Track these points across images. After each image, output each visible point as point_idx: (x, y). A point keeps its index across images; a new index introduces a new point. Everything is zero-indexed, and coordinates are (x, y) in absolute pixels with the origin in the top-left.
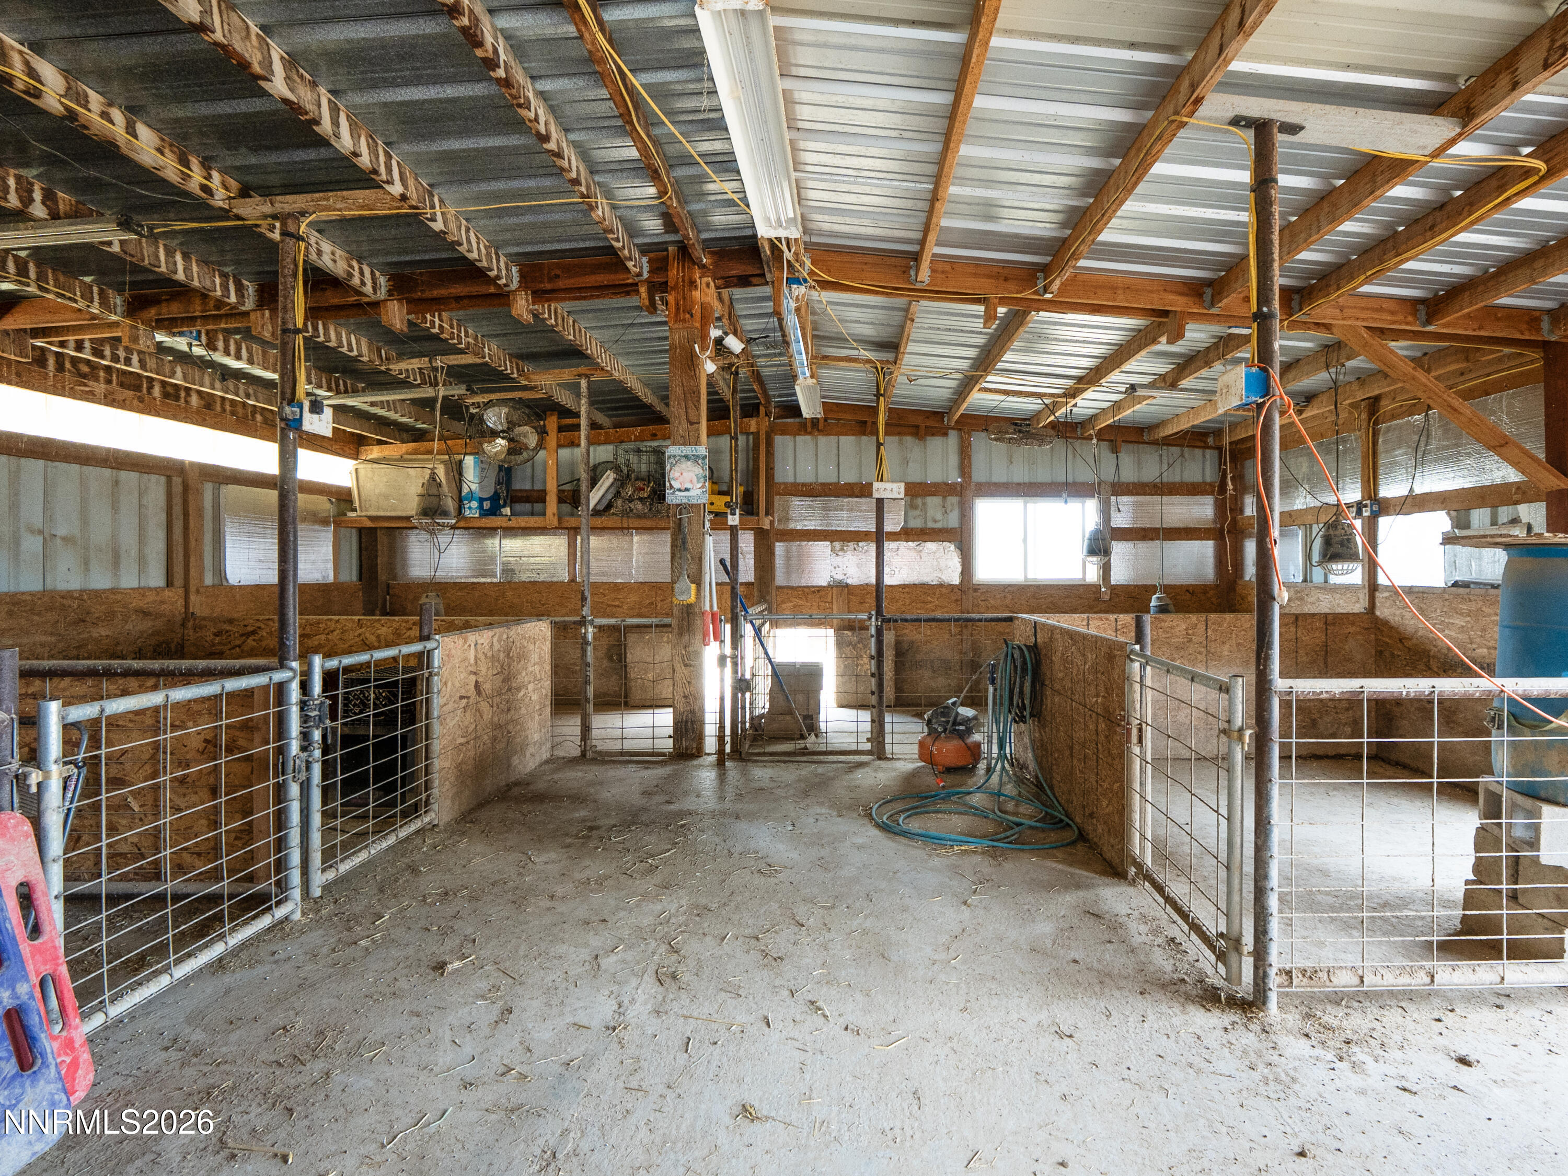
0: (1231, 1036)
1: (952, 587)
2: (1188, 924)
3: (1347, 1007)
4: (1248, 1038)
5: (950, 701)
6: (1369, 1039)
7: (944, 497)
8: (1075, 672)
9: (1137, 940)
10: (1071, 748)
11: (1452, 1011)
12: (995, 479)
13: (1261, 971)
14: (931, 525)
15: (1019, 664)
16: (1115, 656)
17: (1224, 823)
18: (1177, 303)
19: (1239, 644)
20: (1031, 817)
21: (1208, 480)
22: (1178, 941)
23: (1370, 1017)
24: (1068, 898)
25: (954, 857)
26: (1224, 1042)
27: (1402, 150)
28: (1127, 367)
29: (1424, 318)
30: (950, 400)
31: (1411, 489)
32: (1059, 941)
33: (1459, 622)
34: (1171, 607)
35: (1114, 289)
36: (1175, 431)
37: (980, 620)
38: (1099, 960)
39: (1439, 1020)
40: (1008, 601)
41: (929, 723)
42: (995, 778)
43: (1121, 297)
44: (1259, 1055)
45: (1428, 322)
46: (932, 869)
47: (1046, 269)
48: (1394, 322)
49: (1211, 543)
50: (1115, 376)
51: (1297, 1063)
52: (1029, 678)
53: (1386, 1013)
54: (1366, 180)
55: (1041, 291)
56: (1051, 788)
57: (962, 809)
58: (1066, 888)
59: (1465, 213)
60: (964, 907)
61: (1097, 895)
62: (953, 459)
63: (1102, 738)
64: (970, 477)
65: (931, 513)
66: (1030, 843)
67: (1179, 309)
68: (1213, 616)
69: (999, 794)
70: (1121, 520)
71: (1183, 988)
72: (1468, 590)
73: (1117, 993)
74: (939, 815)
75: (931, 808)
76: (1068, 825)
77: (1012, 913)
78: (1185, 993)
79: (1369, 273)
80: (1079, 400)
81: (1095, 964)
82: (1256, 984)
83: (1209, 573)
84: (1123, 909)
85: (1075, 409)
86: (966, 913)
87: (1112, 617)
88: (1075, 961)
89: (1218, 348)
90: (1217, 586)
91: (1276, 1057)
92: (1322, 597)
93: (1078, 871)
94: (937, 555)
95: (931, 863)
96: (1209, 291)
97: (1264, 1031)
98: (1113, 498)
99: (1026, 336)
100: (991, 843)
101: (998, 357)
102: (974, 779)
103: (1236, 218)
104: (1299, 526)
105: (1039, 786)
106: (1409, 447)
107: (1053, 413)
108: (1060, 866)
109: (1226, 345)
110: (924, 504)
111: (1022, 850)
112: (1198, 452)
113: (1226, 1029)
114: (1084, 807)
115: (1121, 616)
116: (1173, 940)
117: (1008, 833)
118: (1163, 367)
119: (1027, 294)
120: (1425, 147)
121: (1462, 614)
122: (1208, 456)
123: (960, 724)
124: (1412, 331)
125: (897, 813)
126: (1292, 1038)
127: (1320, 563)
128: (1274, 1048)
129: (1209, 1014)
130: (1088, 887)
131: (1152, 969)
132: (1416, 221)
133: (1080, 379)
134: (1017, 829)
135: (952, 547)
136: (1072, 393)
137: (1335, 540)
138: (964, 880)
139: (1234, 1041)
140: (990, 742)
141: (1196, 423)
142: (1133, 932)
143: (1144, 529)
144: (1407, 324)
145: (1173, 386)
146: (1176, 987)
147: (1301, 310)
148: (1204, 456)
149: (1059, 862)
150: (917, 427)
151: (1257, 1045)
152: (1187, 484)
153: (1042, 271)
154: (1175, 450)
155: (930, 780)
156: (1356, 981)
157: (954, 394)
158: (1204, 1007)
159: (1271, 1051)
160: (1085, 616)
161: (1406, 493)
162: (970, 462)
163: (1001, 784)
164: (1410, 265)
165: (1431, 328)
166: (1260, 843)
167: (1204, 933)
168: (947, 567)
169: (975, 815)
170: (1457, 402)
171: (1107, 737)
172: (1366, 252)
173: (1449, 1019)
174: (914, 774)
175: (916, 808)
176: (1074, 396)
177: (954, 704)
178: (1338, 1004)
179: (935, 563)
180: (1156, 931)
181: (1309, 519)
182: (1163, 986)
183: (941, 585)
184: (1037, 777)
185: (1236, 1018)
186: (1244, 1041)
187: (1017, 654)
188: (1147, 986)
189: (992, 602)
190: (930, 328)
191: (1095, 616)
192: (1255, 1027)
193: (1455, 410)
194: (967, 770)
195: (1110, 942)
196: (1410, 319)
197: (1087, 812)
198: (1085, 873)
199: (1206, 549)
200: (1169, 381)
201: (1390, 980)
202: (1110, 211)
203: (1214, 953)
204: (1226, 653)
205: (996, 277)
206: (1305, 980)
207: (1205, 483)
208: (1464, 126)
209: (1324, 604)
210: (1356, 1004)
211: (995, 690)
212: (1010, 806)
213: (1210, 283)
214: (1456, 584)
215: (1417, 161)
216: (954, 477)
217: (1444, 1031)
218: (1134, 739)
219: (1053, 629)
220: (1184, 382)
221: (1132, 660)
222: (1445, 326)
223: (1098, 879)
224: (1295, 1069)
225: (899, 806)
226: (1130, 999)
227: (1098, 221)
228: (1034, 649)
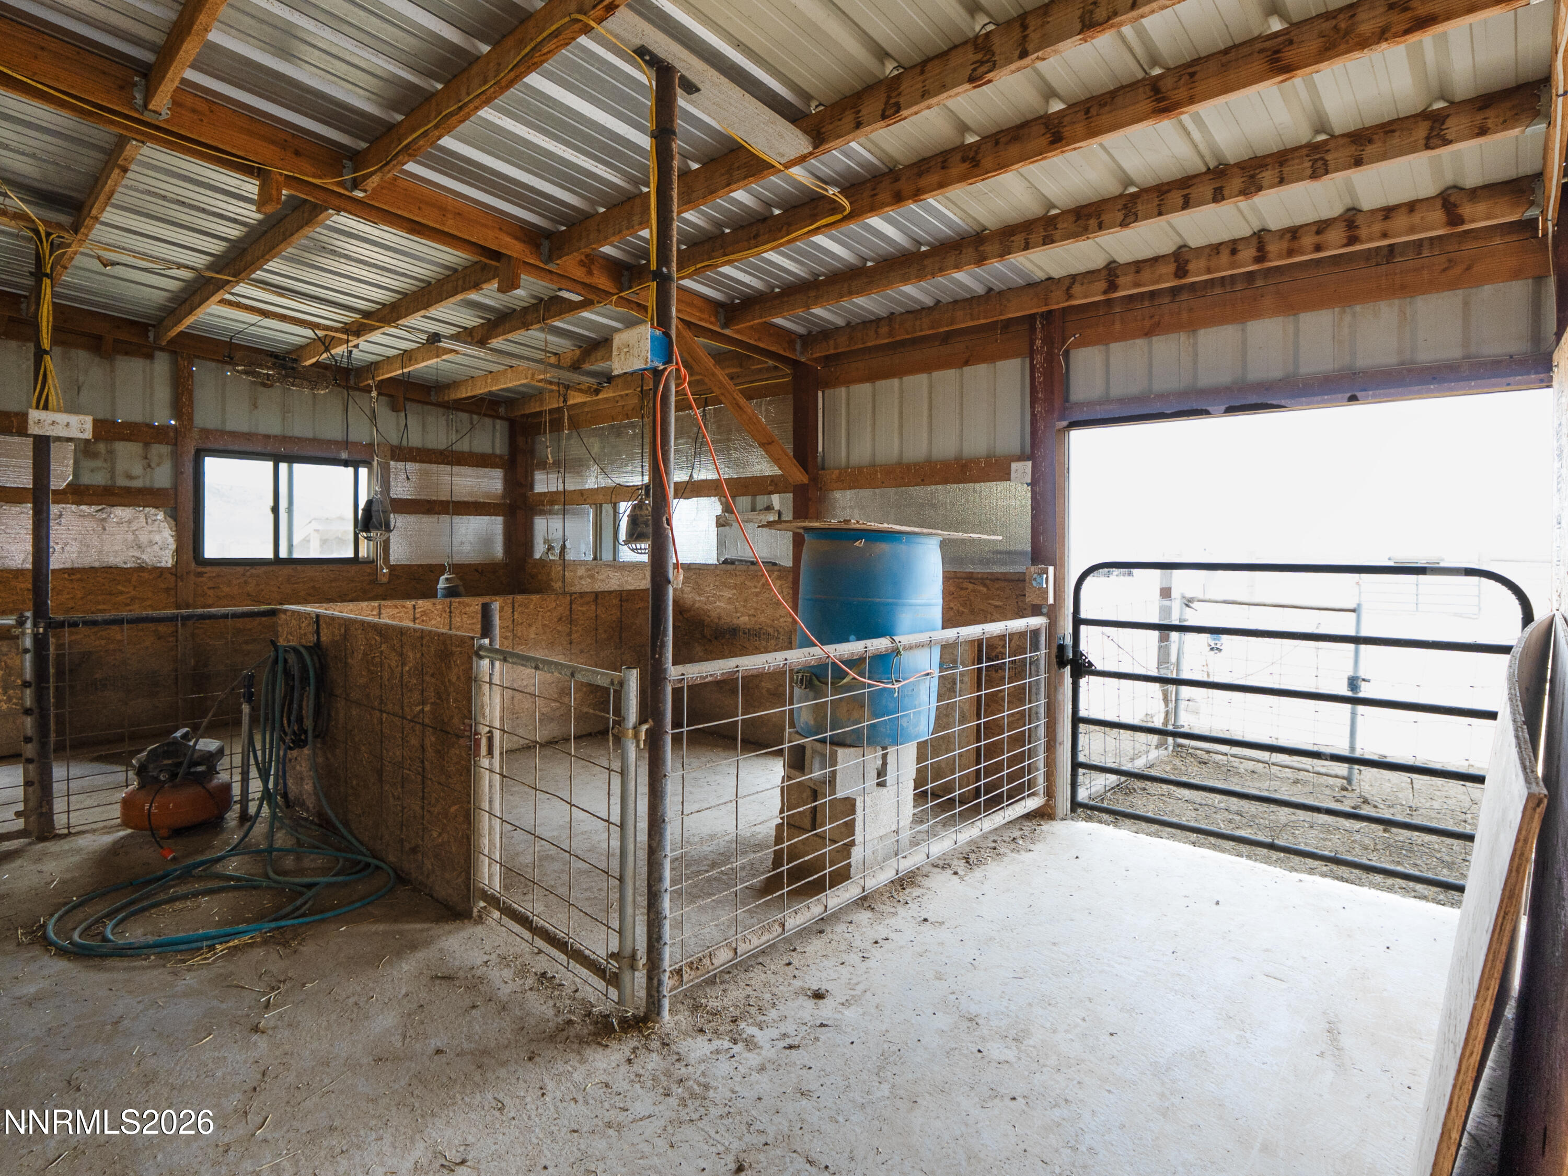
0: (636, 1068)
1: (160, 572)
2: (566, 953)
3: (722, 983)
4: (653, 1062)
5: (178, 734)
6: (748, 1008)
7: (147, 445)
8: (386, 675)
9: (505, 991)
10: (380, 773)
11: (794, 950)
12: (230, 427)
13: (655, 982)
14: (122, 482)
15: (296, 671)
16: (452, 654)
17: (615, 832)
18: (514, 248)
19: (544, 626)
20: (324, 871)
21: (498, 452)
22: (550, 975)
23: (742, 984)
24: (405, 967)
25: (220, 963)
26: (632, 1077)
27: (766, 150)
28: (433, 312)
29: (723, 321)
30: (162, 308)
31: (691, 476)
32: (411, 1032)
33: (727, 594)
34: (461, 589)
35: (443, 210)
36: (469, 394)
37: (225, 616)
38: (469, 1038)
39: (789, 964)
40: (250, 588)
41: (141, 771)
42: (260, 828)
43: (450, 222)
44: (668, 1074)
45: (726, 325)
46: (185, 995)
47: (356, 158)
48: (701, 320)
49: (500, 519)
50: (415, 320)
51: (703, 1067)
52: (312, 689)
53: (752, 975)
54: (723, 171)
55: (349, 184)
56: (346, 824)
57: (211, 885)
58: (399, 954)
59: (784, 232)
60: (255, 1037)
61: (441, 950)
62: (163, 393)
63: (430, 753)
64: (191, 419)
65: (122, 465)
66: (333, 908)
67: (515, 255)
68: (519, 598)
69: (271, 849)
70: (401, 489)
71: (572, 1031)
72: (733, 567)
73: (502, 1072)
74: (178, 905)
75: (162, 897)
76: (378, 868)
77: (334, 1017)
78: (577, 1036)
79: (699, 266)
80: (361, 341)
81: (465, 1045)
82: (649, 995)
83: (498, 550)
84: (476, 957)
85: (355, 351)
86: (262, 1043)
87: (409, 604)
88: (439, 1052)
89: (538, 311)
90: (506, 565)
91: (683, 1070)
92: (611, 574)
93: (407, 927)
94: (134, 526)
95: (180, 985)
96: (546, 244)
97: (665, 1044)
98: (392, 463)
99: (304, 242)
100: (273, 925)
101: (258, 261)
102: (224, 836)
103: (594, 170)
104: (591, 505)
105: (324, 823)
106: (689, 437)
107: (327, 350)
108: (381, 927)
109: (547, 309)
110: (111, 452)
111: (323, 921)
112: (488, 421)
113: (629, 1061)
114: (402, 841)
115: (420, 602)
116: (544, 974)
117: (298, 903)
118: (470, 320)
119: (328, 182)
120: (783, 156)
121: (729, 588)
122: (498, 427)
123: (200, 764)
124: (711, 330)
125: (98, 921)
126: (690, 1039)
127: (627, 542)
128: (678, 1060)
129: (609, 1051)
130: (427, 943)
131: (532, 1021)
132: (742, 227)
133: (366, 314)
134: (310, 893)
135: (161, 516)
136: (355, 330)
137: (641, 519)
138: (245, 993)
139: (641, 1071)
140: (245, 780)
141: (494, 388)
142: (498, 983)
143: (429, 502)
144: (711, 323)
145: (482, 343)
146: (565, 1033)
147: (630, 288)
148: (494, 427)
149: (378, 920)
150: (99, 338)
151: (663, 1065)
152: (476, 454)
153: (351, 159)
154: (465, 416)
155: (148, 853)
156: (731, 954)
157: (171, 300)
158: (599, 1044)
159: (677, 1065)
160: (375, 604)
161: (687, 479)
162: (191, 400)
163: (270, 835)
164: (727, 270)
165: (727, 332)
166: (654, 845)
167: (586, 958)
168: (151, 543)
169: (234, 888)
170: (742, 401)
171: (438, 751)
172: (695, 244)
173: (796, 959)
174: (116, 849)
175: (132, 903)
176: (358, 334)
177: (185, 736)
178: (714, 983)
179: (130, 537)
180: (523, 972)
181: (600, 498)
182: (552, 1038)
183: (141, 569)
184: (320, 814)
185: (634, 1043)
186: (650, 1066)
187: (292, 658)
188: (533, 1047)
189: (226, 589)
190: (149, 193)
191: (388, 603)
192: (655, 1045)
193: (740, 408)
194: (213, 824)
195: (474, 1007)
196: (713, 319)
197: (407, 846)
198: (418, 926)
199: (494, 526)
200: (477, 336)
201: (756, 941)
202: (472, 106)
203: (604, 978)
204: (533, 636)
205: (284, 145)
206: (693, 973)
207: (494, 455)
208: (815, 147)
209: (613, 582)
210: (727, 977)
211: (253, 709)
212: (289, 862)
213: (548, 235)
214: (726, 562)
215: (773, 166)
216: (164, 418)
217: (796, 973)
218: (484, 750)
219: (347, 624)
220: (495, 341)
221: (481, 657)
222: (738, 332)
223: (438, 930)
224: (703, 1074)
225: (102, 908)
226: (520, 1072)
227: (451, 114)
228: (317, 649)
